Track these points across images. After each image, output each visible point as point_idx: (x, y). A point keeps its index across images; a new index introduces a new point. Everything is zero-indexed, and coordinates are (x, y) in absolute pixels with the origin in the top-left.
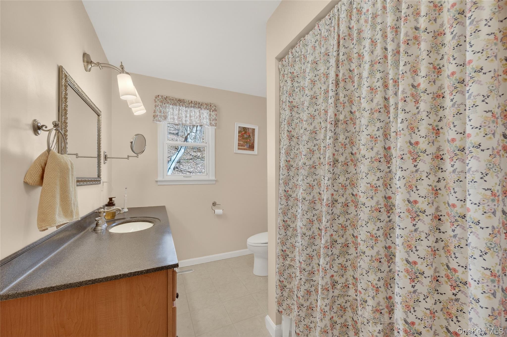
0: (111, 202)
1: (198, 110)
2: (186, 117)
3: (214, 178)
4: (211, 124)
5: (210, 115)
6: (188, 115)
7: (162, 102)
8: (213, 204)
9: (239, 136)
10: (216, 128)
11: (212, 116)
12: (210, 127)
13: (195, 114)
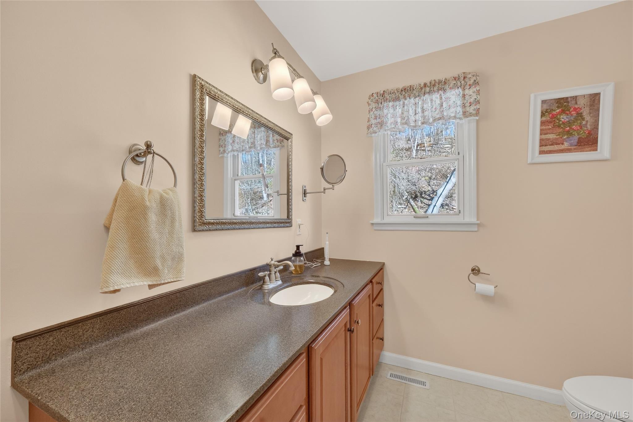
0: (298, 251)
1: (438, 96)
2: (416, 114)
3: (474, 220)
4: (464, 113)
5: (464, 96)
6: (419, 110)
7: (377, 102)
8: (473, 270)
9: (542, 123)
10: (477, 118)
11: (467, 97)
12: (465, 121)
13: (431, 105)
